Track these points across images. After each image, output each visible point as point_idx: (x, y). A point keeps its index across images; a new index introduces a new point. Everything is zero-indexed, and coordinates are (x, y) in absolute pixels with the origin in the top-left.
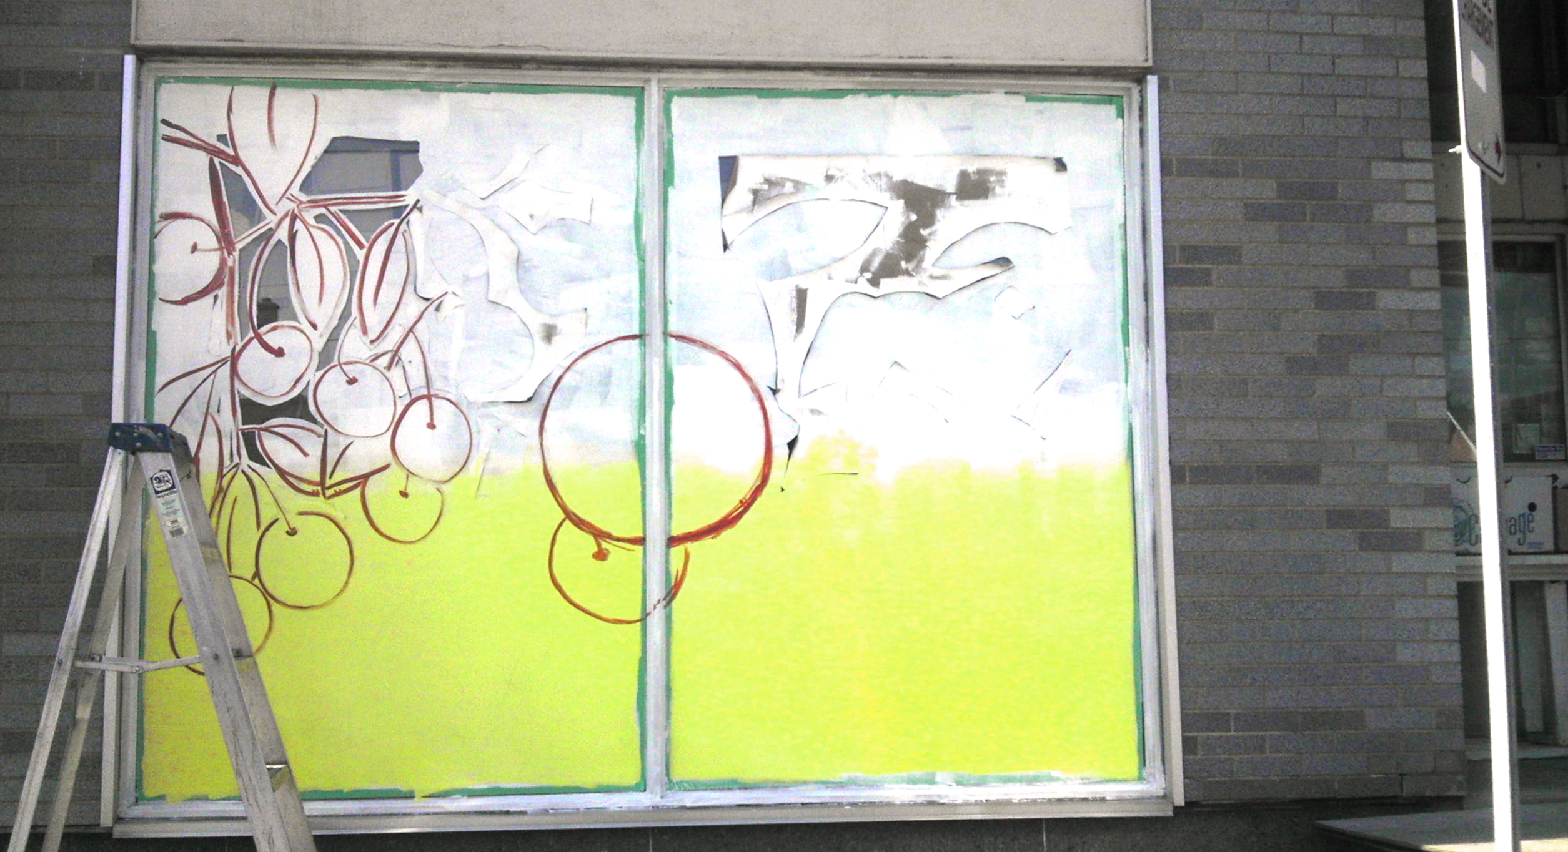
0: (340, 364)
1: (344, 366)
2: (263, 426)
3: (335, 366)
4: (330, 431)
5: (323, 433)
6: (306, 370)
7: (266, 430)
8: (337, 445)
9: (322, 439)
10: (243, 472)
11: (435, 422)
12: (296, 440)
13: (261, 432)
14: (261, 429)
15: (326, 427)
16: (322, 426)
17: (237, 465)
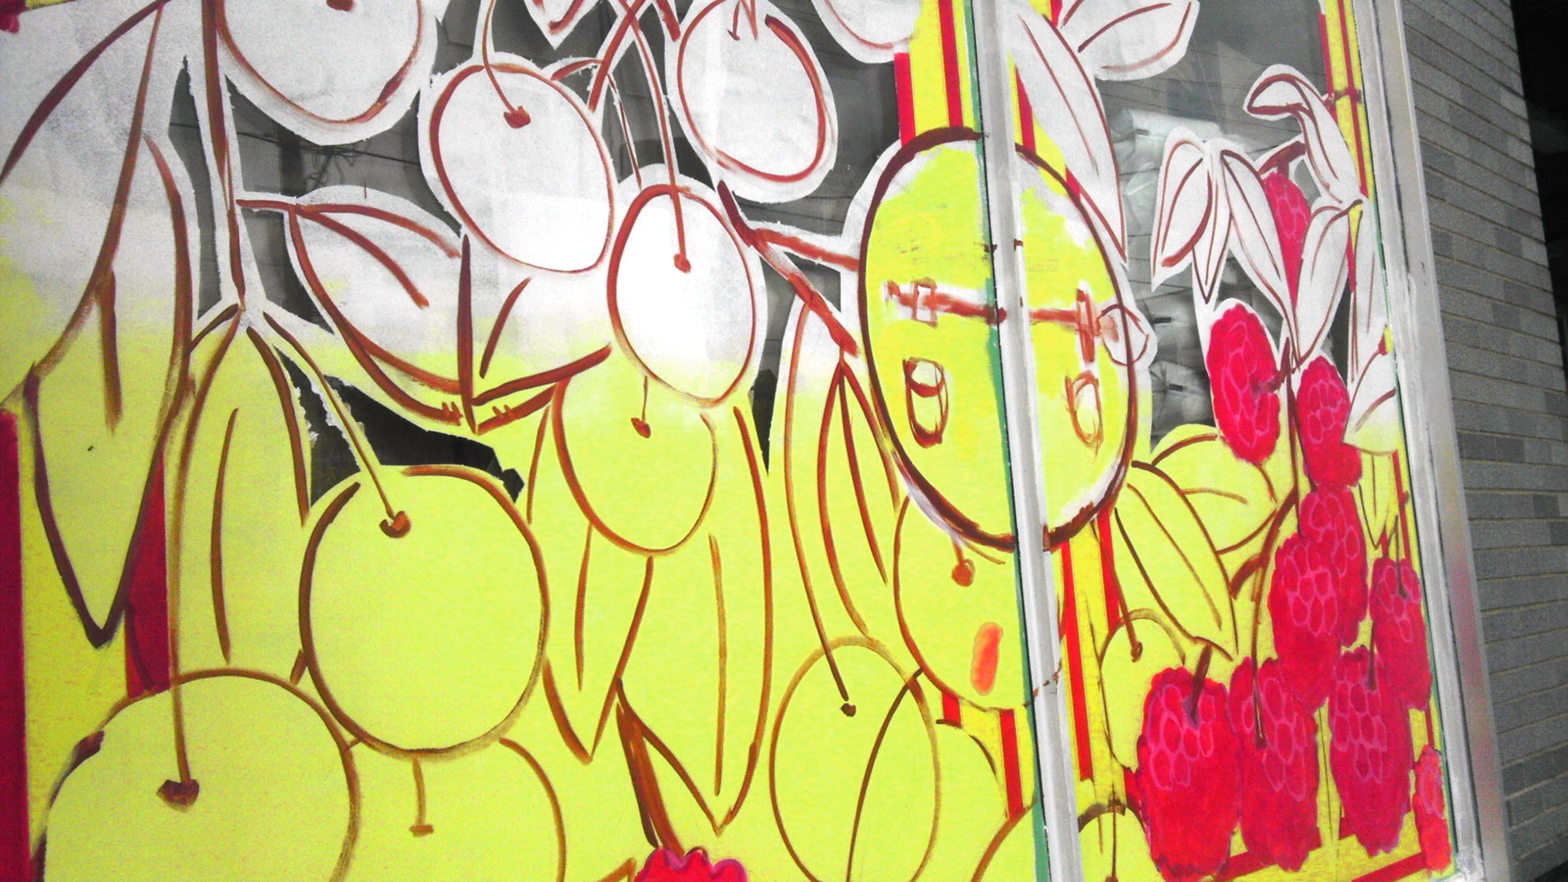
0: (488, 66)
1: (498, 75)
2: (305, 200)
3: (475, 69)
4: (475, 243)
5: (457, 244)
6: (408, 63)
7: (316, 214)
8: (492, 283)
9: (458, 262)
10: (252, 334)
11: (689, 257)
12: (393, 255)
13: (299, 219)
14: (297, 210)
15: (465, 230)
16: (456, 228)
17: (233, 312)
